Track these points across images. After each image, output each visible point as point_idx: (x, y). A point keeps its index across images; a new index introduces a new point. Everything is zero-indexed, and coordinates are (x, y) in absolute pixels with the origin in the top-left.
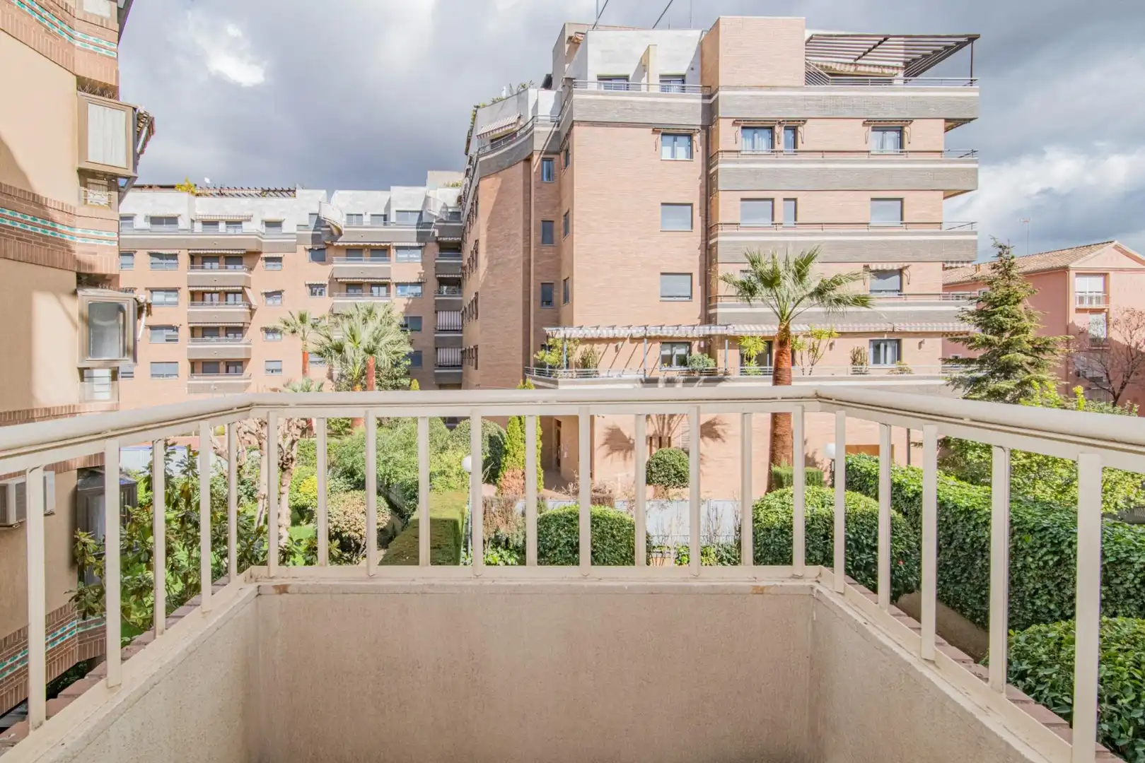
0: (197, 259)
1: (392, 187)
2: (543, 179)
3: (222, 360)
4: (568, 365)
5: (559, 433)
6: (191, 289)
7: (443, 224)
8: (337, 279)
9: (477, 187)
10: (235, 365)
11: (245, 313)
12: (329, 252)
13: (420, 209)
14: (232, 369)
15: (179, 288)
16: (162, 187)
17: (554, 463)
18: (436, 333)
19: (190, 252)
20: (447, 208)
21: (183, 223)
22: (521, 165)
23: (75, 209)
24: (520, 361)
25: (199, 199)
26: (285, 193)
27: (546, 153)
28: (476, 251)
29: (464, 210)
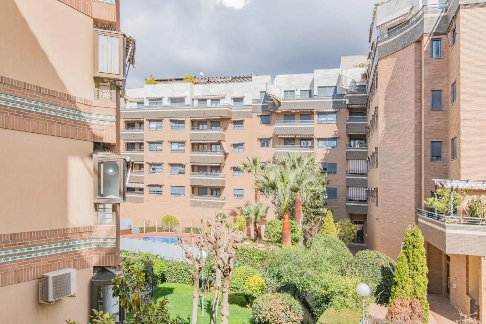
0: (196, 123)
1: (315, 71)
2: (432, 56)
3: (209, 187)
4: (455, 212)
5: (448, 266)
6: (192, 142)
7: (353, 95)
8: (277, 135)
9: (376, 67)
10: (216, 190)
11: (222, 157)
12: (273, 117)
13: (335, 85)
14: (214, 192)
15: (186, 141)
16: (177, 80)
17: (444, 290)
18: (347, 176)
19: (191, 119)
20: (355, 83)
21: (188, 102)
22: (413, 45)
23: (92, 102)
24: (412, 203)
25: (196, 86)
26: (245, 79)
27: (435, 34)
28: (376, 115)
29: (367, 84)
